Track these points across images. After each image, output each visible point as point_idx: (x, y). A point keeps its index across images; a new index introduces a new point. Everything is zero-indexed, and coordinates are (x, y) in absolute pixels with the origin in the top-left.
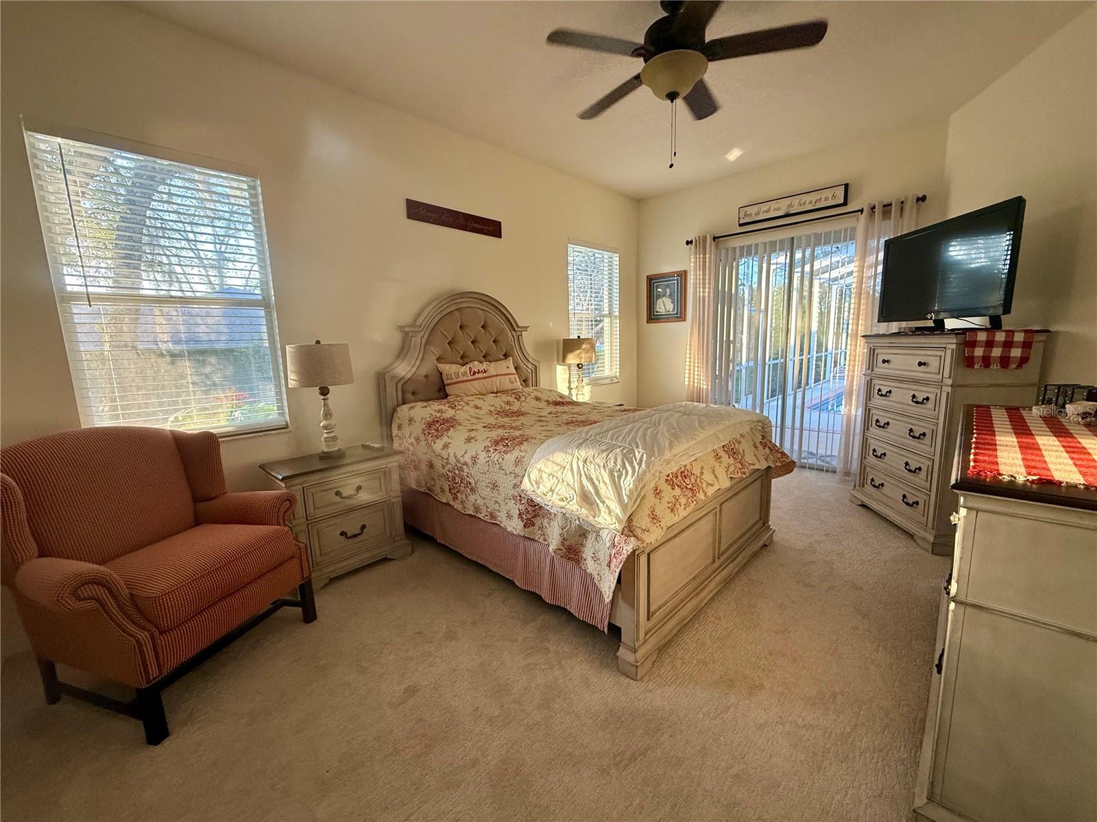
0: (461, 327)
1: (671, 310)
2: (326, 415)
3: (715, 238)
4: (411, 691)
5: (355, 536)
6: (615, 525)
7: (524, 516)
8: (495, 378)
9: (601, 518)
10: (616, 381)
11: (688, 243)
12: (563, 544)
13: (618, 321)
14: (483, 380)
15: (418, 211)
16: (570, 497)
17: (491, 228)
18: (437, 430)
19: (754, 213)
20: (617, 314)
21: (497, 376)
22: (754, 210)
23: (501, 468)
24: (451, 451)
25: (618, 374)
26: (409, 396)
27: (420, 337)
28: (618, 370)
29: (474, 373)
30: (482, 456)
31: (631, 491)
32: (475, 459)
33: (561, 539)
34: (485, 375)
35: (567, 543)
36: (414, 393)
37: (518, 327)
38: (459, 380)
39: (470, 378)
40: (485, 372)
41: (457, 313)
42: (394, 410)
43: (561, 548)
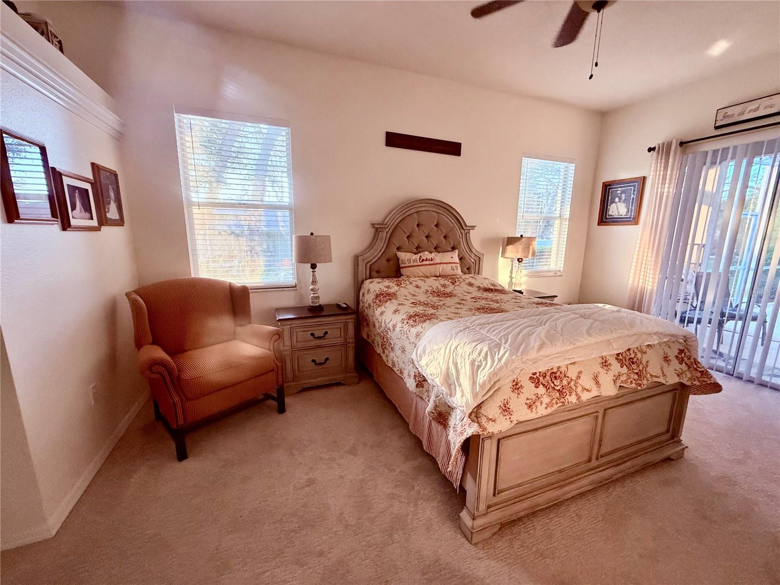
0: (418, 225)
1: (624, 214)
2: (313, 282)
3: (682, 144)
4: (311, 482)
5: (320, 364)
6: (463, 408)
7: (417, 378)
8: (439, 265)
9: (455, 398)
10: (560, 274)
11: (650, 150)
12: (435, 408)
13: (567, 223)
14: (429, 267)
15: (394, 140)
16: (436, 375)
17: (453, 149)
18: (380, 301)
20: (568, 216)
21: (441, 263)
22: (736, 110)
23: (407, 338)
24: (384, 318)
25: (562, 268)
26: (374, 274)
27: (386, 233)
28: (562, 265)
29: (423, 260)
30: (399, 325)
31: (484, 383)
32: (394, 326)
33: (434, 404)
34: (431, 262)
35: (439, 409)
36: (378, 272)
37: (466, 226)
38: (410, 265)
39: (419, 264)
40: (432, 260)
41: (415, 215)
42: (363, 282)
43: (434, 411)
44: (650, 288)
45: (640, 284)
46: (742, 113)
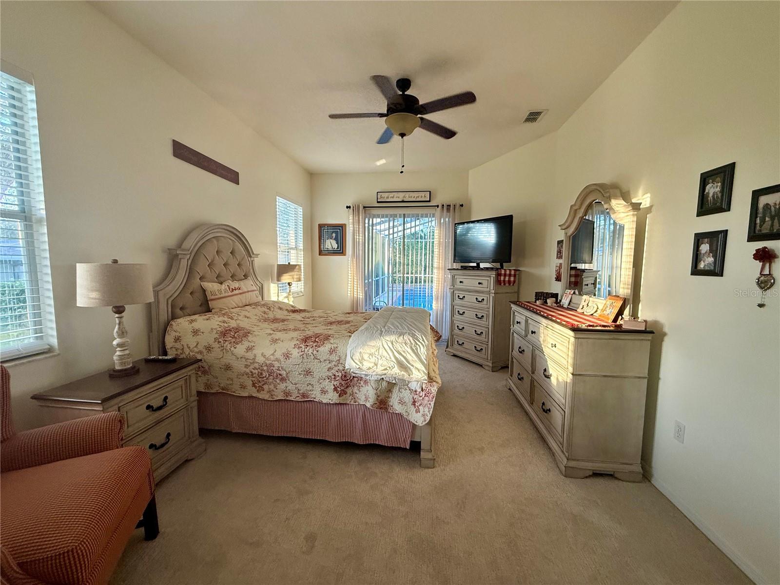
0: (217, 252)
1: (336, 248)
3: (364, 207)
5: (163, 445)
7: (339, 389)
8: (247, 294)
9: (413, 375)
10: (302, 294)
11: (348, 207)
12: (377, 399)
13: (302, 253)
14: (239, 296)
15: (181, 151)
16: (392, 367)
17: (232, 176)
18: (234, 337)
19: (385, 197)
20: (302, 248)
21: (248, 292)
22: (386, 195)
23: (315, 358)
24: (258, 351)
25: (303, 289)
26: (178, 312)
27: (186, 259)
28: (303, 287)
29: (233, 290)
30: (295, 353)
32: (287, 356)
33: (376, 396)
34: (240, 291)
35: (379, 399)
36: (182, 309)
37: (253, 254)
38: (222, 296)
39: (230, 294)
40: (240, 289)
41: (215, 241)
42: (167, 324)
43: (376, 402)
44: (361, 297)
45: (355, 296)
46: (393, 197)
